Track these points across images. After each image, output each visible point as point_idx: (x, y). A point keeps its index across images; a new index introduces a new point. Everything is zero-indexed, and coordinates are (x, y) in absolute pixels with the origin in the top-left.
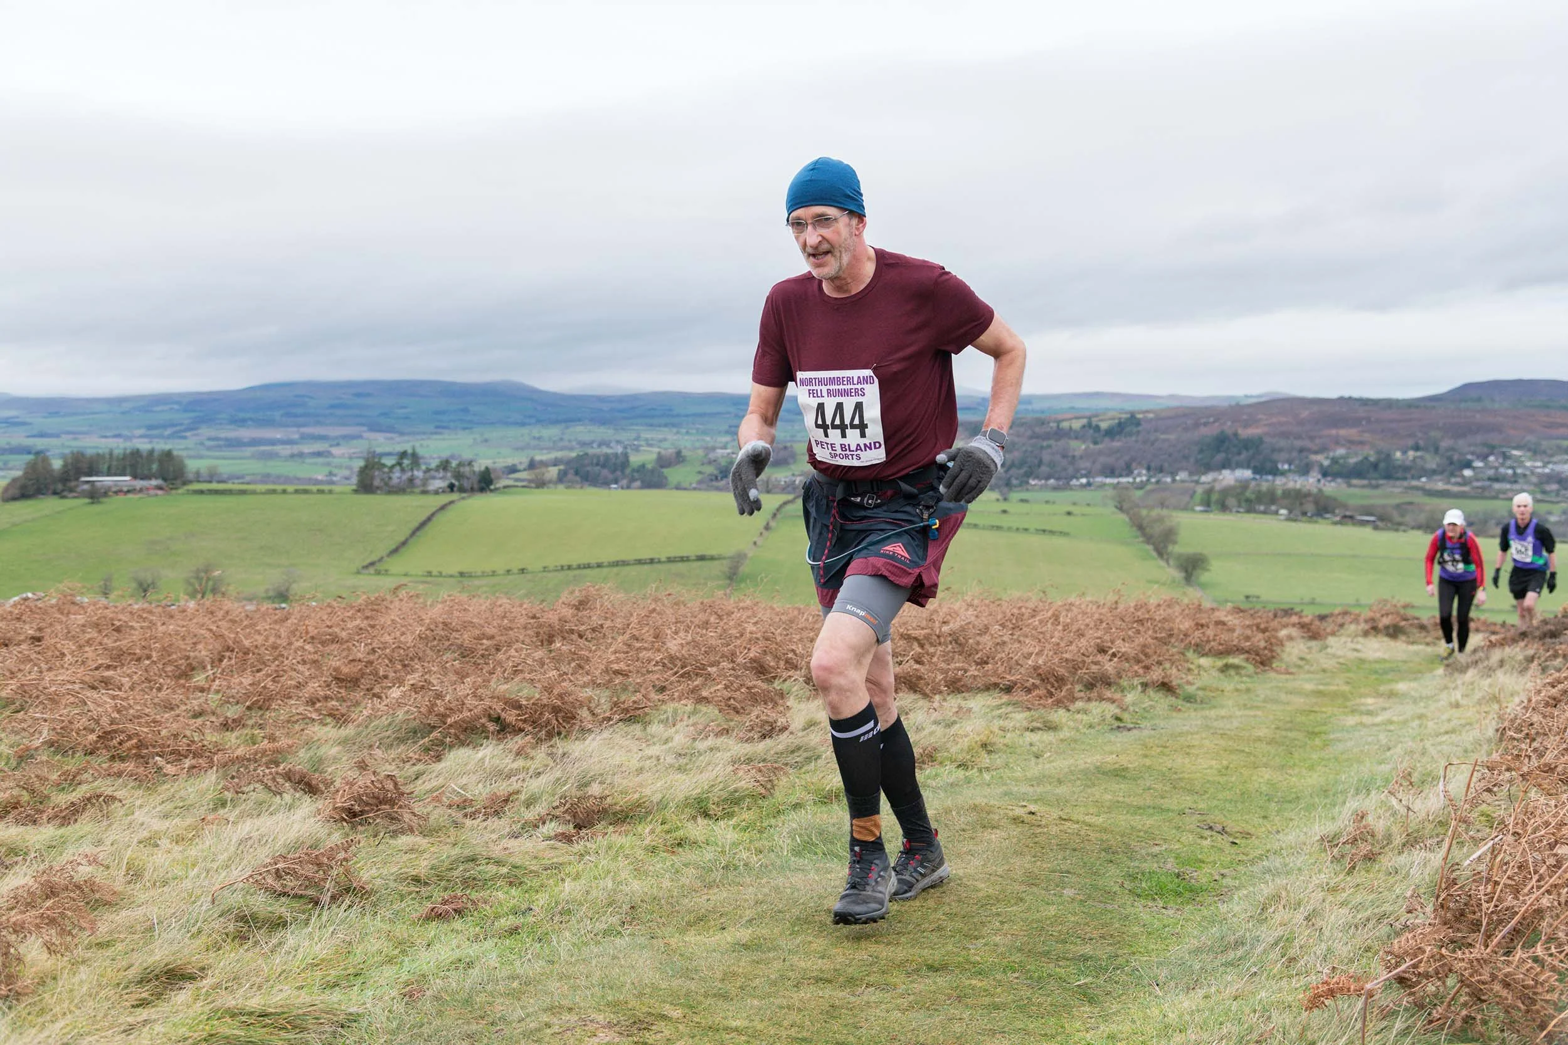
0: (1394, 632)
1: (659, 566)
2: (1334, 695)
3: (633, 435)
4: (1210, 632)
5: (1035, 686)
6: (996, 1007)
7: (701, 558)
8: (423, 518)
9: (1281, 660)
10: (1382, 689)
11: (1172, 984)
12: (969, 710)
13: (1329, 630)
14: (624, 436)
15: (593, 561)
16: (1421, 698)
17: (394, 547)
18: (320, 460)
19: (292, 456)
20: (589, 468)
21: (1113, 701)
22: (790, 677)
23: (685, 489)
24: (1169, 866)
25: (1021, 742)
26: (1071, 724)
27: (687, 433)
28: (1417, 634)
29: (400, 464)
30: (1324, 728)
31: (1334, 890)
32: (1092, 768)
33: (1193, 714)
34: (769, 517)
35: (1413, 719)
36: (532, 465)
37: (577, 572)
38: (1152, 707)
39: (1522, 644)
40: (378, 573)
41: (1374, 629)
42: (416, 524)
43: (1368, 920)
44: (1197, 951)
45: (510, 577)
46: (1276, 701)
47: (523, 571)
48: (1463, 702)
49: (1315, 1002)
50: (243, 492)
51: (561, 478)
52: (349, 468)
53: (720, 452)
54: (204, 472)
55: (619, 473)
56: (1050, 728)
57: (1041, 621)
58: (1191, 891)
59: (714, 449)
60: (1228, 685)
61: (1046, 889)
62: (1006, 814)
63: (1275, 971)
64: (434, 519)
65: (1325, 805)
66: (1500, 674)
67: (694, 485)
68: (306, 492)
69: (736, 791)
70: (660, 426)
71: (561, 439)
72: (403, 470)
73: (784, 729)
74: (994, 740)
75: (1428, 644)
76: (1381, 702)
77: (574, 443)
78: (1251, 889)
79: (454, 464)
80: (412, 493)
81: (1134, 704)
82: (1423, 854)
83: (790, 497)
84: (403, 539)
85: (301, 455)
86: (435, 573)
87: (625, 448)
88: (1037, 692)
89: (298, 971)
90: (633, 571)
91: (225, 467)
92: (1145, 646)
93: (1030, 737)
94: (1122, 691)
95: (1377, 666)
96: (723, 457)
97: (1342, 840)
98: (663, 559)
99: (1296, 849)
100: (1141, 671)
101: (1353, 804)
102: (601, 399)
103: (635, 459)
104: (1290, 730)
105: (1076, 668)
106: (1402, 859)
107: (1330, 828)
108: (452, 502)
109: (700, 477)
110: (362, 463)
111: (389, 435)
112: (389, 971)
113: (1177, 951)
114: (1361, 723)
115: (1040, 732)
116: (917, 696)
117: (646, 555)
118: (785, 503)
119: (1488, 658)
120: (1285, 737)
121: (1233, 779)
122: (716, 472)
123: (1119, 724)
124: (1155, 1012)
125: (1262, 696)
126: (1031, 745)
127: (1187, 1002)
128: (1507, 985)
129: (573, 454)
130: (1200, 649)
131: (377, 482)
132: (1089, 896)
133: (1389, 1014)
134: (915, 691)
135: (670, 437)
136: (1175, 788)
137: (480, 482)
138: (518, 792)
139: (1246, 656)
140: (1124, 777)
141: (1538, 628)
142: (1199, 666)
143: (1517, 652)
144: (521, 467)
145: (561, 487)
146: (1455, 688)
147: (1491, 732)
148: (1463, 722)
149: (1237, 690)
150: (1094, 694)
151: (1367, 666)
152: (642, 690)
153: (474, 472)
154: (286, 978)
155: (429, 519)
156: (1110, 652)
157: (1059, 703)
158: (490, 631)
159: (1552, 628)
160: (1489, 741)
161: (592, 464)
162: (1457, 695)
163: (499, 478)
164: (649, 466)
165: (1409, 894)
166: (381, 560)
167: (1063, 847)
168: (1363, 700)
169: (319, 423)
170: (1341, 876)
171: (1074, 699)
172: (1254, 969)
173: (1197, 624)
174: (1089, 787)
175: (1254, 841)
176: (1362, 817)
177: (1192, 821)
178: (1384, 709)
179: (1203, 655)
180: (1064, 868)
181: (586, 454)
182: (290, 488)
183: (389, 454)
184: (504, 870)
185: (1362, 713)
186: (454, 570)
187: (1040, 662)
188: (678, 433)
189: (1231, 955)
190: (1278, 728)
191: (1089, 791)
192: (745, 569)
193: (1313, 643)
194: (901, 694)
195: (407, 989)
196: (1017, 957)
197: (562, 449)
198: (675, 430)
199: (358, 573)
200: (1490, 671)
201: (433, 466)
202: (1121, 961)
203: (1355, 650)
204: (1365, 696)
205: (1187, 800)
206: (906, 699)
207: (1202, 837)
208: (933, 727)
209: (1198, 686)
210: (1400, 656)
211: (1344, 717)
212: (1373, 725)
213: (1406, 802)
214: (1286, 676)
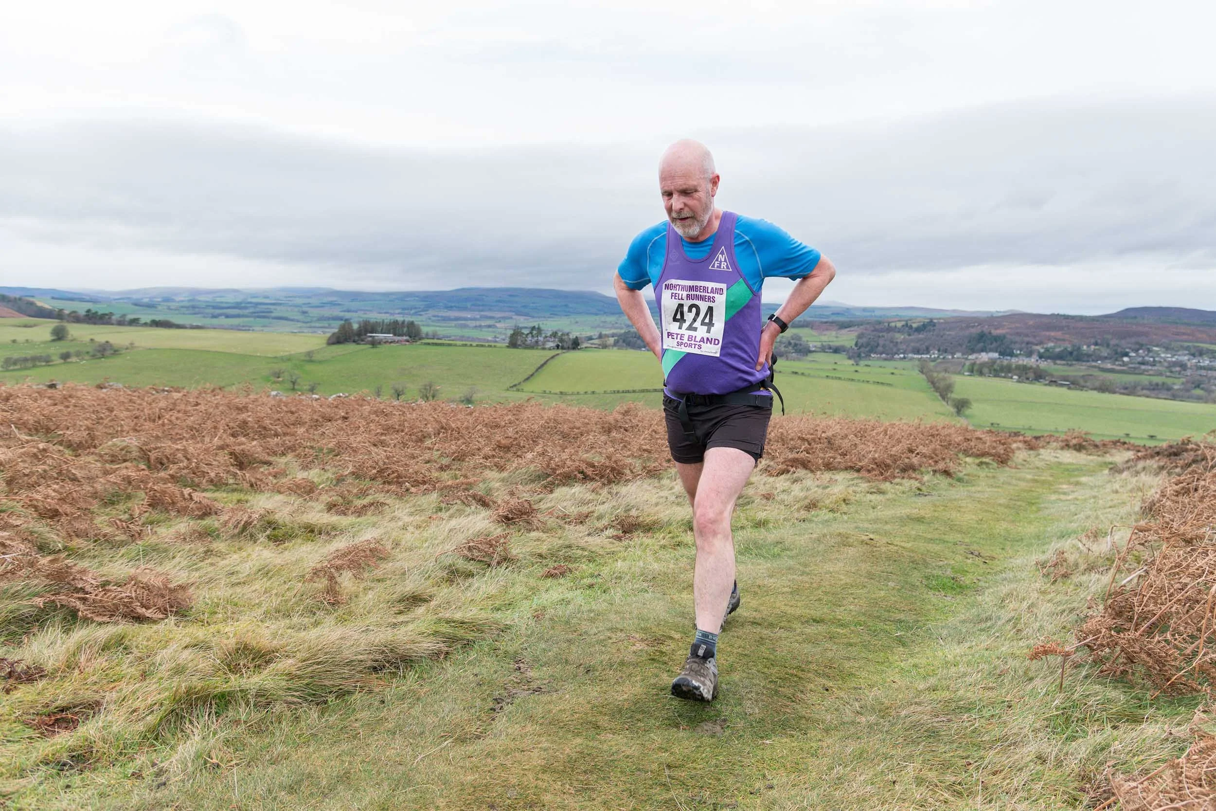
0: (1079, 448)
2: (1043, 482)
4: (972, 444)
5: (873, 469)
6: (851, 645)
8: (542, 362)
9: (1013, 461)
10: (1073, 480)
11: (950, 639)
12: (836, 480)
13: (1041, 445)
15: (631, 389)
16: (1095, 486)
17: (526, 377)
18: (490, 329)
19: (476, 327)
20: (630, 339)
21: (917, 480)
24: (948, 573)
25: (865, 500)
26: (893, 491)
28: (1092, 449)
29: (531, 333)
30: (1038, 501)
31: (1044, 593)
32: (905, 516)
33: (962, 489)
35: (1090, 498)
36: (600, 336)
37: (623, 395)
38: (938, 483)
39: (1157, 458)
40: (518, 390)
41: (1067, 446)
42: (539, 366)
43: (1064, 611)
44: (963, 622)
45: (586, 396)
46: (1009, 484)
47: (593, 392)
48: (1121, 490)
49: (1035, 656)
50: (450, 345)
51: (616, 344)
52: (505, 334)
54: (430, 333)
56: (881, 493)
57: (877, 433)
58: (961, 588)
60: (983, 473)
61: (879, 582)
62: (857, 539)
63: (1009, 636)
64: (548, 363)
65: (1038, 544)
66: (1143, 474)
68: (482, 346)
71: (616, 323)
72: (533, 336)
74: (850, 497)
75: (1099, 456)
76: (1071, 487)
77: (622, 325)
78: (995, 589)
79: (560, 334)
80: (537, 349)
81: (928, 481)
82: (1097, 576)
84: (532, 373)
85: (480, 326)
86: (548, 391)
88: (874, 473)
89: (480, 600)
91: (441, 331)
92: (935, 449)
93: (869, 497)
94: (922, 474)
95: (1069, 467)
97: (1048, 565)
99: (1021, 569)
100: (933, 464)
101: (1055, 545)
104: (1018, 500)
105: (895, 461)
106: (1084, 578)
107: (1042, 558)
108: (558, 354)
110: (512, 332)
111: (526, 318)
112: (526, 603)
113: (953, 620)
114: (1059, 499)
115: (876, 495)
116: (807, 471)
119: (1136, 466)
120: (1015, 504)
121: (985, 526)
123: (919, 492)
124: (940, 654)
125: (1002, 481)
126: (870, 501)
127: (958, 650)
128: (1149, 655)
129: (623, 331)
130: (966, 453)
131: (519, 342)
132: (902, 587)
133: (1077, 666)
134: (806, 469)
136: (951, 529)
137: (573, 344)
138: (593, 512)
139: (992, 457)
140: (923, 522)
142: (966, 462)
143: (1153, 463)
144: (595, 337)
145: (615, 348)
146: (1116, 482)
147: (1137, 509)
148: (1120, 501)
149: (987, 477)
150: (906, 475)
151: (1063, 466)
153: (570, 339)
154: (474, 604)
155: (545, 363)
156: (916, 452)
157: (886, 479)
158: (578, 424)
160: (1136, 513)
161: (631, 337)
162: (1117, 486)
163: (583, 342)
165: (1089, 598)
166: (520, 384)
167: (888, 559)
168: (1060, 486)
169: (490, 310)
170: (1048, 585)
171: (895, 477)
172: (997, 634)
173: (965, 439)
174: (903, 526)
175: (996, 561)
176: (1061, 553)
177: (961, 549)
178: (1073, 492)
179: (968, 456)
180: (889, 570)
182: (474, 344)
183: (526, 328)
184: (586, 553)
185: (1059, 493)
186: (558, 391)
187: (876, 456)
189: (983, 626)
190: (1011, 499)
191: (903, 528)
193: (1032, 452)
194: (799, 470)
195: (536, 613)
196: (863, 618)
197: (616, 328)
199: (508, 390)
200: (1137, 473)
201: (549, 335)
202: (920, 624)
203: (1056, 457)
204: (1062, 483)
205: (958, 537)
206: (801, 472)
207: (967, 558)
208: (816, 489)
209: (964, 473)
210: (1082, 462)
211: (1049, 495)
212: (1066, 500)
213: (1088, 546)
214: (1016, 470)
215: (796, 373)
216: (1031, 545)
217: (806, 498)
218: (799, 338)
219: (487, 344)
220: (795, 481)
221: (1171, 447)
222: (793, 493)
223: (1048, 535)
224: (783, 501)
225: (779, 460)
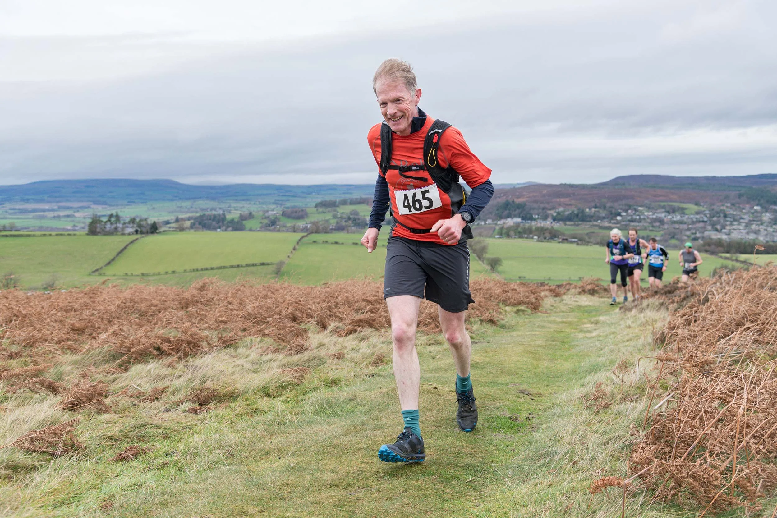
0: (593, 292)
1: (242, 268)
2: (570, 323)
3: (228, 205)
4: (510, 295)
5: (430, 323)
6: (427, 496)
7: (263, 264)
8: (123, 247)
9: (543, 307)
10: (593, 319)
11: (515, 478)
13: (562, 292)
14: (223, 206)
15: (208, 266)
16: (612, 324)
17: (107, 261)
18: (69, 219)
19: (54, 217)
20: (206, 221)
22: (309, 322)
23: (254, 231)
24: (505, 413)
25: (425, 351)
27: (255, 204)
28: (603, 293)
29: (109, 220)
30: (568, 340)
31: (590, 424)
33: (506, 334)
34: (296, 243)
35: (610, 335)
36: (177, 220)
37: (201, 272)
38: (485, 331)
39: (657, 297)
40: (100, 275)
41: (583, 291)
42: (119, 250)
43: (610, 440)
44: (525, 459)
45: (168, 275)
46: (543, 327)
47: (174, 272)
48: (631, 325)
49: (597, 489)
50: (29, 236)
51: (192, 227)
52: (84, 223)
53: (270, 213)
54: (8, 225)
55: (221, 224)
56: (438, 344)
58: (517, 426)
59: (267, 211)
60: (521, 319)
61: (445, 428)
63: (567, 469)
64: (128, 248)
65: (576, 379)
66: (647, 311)
67: (258, 229)
68: (61, 235)
69: (284, 382)
70: (241, 200)
71: (192, 207)
72: (111, 224)
73: (307, 349)
76: (593, 326)
77: (198, 210)
78: (548, 425)
79: (138, 220)
80: (117, 235)
81: (477, 330)
82: (632, 404)
83: (305, 234)
84: (112, 257)
85: (59, 217)
86: (129, 274)
87: (224, 211)
88: (431, 326)
89: (40, 496)
90: (229, 271)
91: (19, 222)
92: (480, 302)
93: (429, 348)
94: (471, 324)
95: (587, 309)
96: (272, 215)
97: (590, 398)
98: (244, 265)
99: (567, 403)
100: (480, 314)
101: (591, 379)
102: (212, 187)
104: (553, 341)
106: (622, 407)
107: (584, 390)
108: (137, 239)
109: (260, 225)
110: (90, 220)
111: (103, 206)
112: (94, 493)
113: (515, 460)
114: (586, 337)
115: (434, 346)
116: (372, 330)
117: (235, 263)
118: (303, 237)
119: (641, 304)
120: (550, 345)
122: (269, 223)
124: (508, 495)
125: (538, 325)
126: (430, 352)
127: (525, 489)
128: (694, 478)
129: (198, 215)
130: (505, 302)
131: (98, 230)
133: (634, 495)
134: (372, 327)
135: (245, 206)
136: (502, 372)
137: (151, 229)
138: (168, 387)
139: (526, 305)
141: (662, 289)
142: (506, 311)
143: (655, 301)
144: (172, 221)
145: (192, 231)
146: (628, 318)
147: (650, 340)
148: (634, 335)
149: (525, 322)
151: (582, 309)
152: (234, 331)
153: (148, 224)
154: (33, 501)
155: (126, 247)
158: (155, 302)
159: (669, 289)
160: (650, 344)
161: (207, 219)
162: (629, 322)
163: (160, 227)
165: (631, 426)
166: (101, 268)
168: (585, 326)
169: (68, 201)
170: (592, 416)
172: (556, 469)
173: (503, 291)
175: (543, 398)
176: (600, 386)
177: (513, 389)
178: (595, 329)
179: (507, 306)
181: (204, 215)
183: (105, 216)
184: (161, 430)
185: (585, 332)
186: (139, 272)
187: (432, 311)
188: (250, 204)
189: (543, 461)
190: (547, 340)
192: (284, 269)
193: (557, 299)
194: (365, 329)
195: (104, 504)
196: (434, 467)
197: (192, 212)
198: (248, 202)
199: (90, 275)
200: (643, 310)
201: (127, 220)
202: (487, 466)
203: (576, 301)
204: (585, 323)
205: (508, 379)
206: (367, 331)
207: (519, 397)
208: (382, 345)
209: (506, 320)
210: (597, 304)
211: (577, 334)
212: (592, 337)
213: (621, 377)
214: (547, 315)
215: (356, 244)
216: (569, 380)
217: (373, 354)
218: (356, 213)
219: (66, 233)
220: (362, 339)
221: (666, 286)
222: (361, 351)
223: (582, 369)
224: (352, 359)
225: (347, 321)
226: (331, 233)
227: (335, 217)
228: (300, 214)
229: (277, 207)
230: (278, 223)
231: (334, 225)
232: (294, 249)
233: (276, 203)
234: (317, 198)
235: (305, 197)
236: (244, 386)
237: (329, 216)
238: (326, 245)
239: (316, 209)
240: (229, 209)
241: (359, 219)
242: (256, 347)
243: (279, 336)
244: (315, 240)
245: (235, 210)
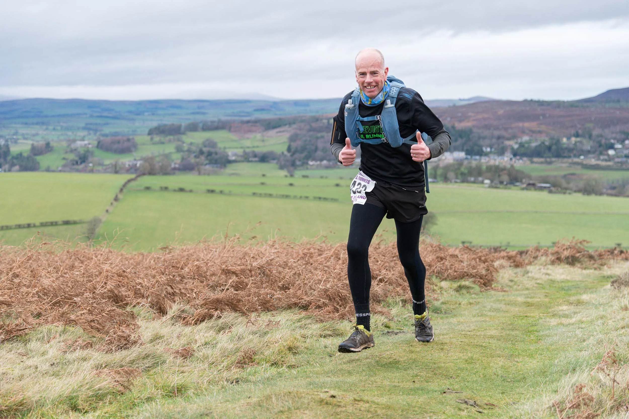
0: (572, 261)
1: (34, 230)
2: (538, 306)
3: (13, 131)
4: (447, 263)
5: (325, 304)
7: (67, 223)
9: (497, 282)
10: (572, 299)
12: (278, 323)
13: (526, 261)
14: (5, 132)
16: (600, 305)
21: (382, 313)
22: (138, 303)
23: (53, 171)
25: (318, 346)
27: (54, 129)
28: (587, 261)
30: (535, 328)
34: (118, 190)
35: (597, 319)
41: (558, 260)
46: (498, 310)
53: (79, 143)
56: (338, 335)
57: (326, 258)
59: (74, 141)
60: (464, 299)
62: (314, 399)
65: (545, 383)
67: (60, 168)
69: (99, 389)
70: (33, 124)
73: (135, 342)
74: (298, 344)
75: (595, 269)
76: (573, 308)
81: (397, 316)
83: (133, 176)
87: (7, 141)
88: (327, 308)
90: (15, 233)
93: (324, 341)
94: (389, 306)
95: (563, 284)
96: (81, 147)
98: (38, 224)
101: (568, 380)
103: (15, 149)
104: (513, 330)
107: (557, 398)
109: (63, 162)
114: (562, 324)
115: (331, 338)
116: (237, 314)
117: (23, 221)
118: (129, 181)
120: (509, 335)
121: (477, 366)
122: (77, 158)
123: (388, 330)
125: (489, 307)
126: (326, 347)
134: (236, 311)
135: (40, 132)
136: (435, 374)
139: (473, 279)
140: (398, 368)
142: (441, 288)
146: (624, 296)
149: (471, 304)
151: (557, 285)
152: (23, 316)
156: (378, 279)
162: (625, 302)
164: (25, 155)
168: (561, 308)
173: (437, 257)
174: (372, 376)
175: (497, 410)
176: (581, 389)
177: (451, 398)
178: (575, 313)
179: (443, 280)
185: (560, 317)
188: (47, 129)
190: (503, 329)
191: (372, 379)
192: (100, 230)
193: (518, 270)
194: (225, 314)
198: (44, 127)
203: (547, 274)
204: (561, 305)
205: (444, 384)
206: (229, 317)
207: (460, 409)
208: (251, 336)
209: (441, 301)
210: (578, 278)
211: (548, 319)
212: (569, 324)
213: (612, 376)
214: (503, 293)
215: (212, 191)
216: (537, 384)
217: (238, 350)
218: (213, 144)
220: (221, 329)
222: (219, 346)
223: (555, 369)
224: (206, 357)
225: (198, 302)
226: (174, 174)
227: (179, 149)
228: (126, 144)
229: (90, 134)
230: (90, 159)
231: (179, 161)
232: (116, 199)
233: (86, 128)
234: (152, 120)
235: (133, 120)
236: (39, 395)
237: (170, 149)
238: (165, 194)
239: (149, 138)
240: (15, 137)
241: (216, 153)
242: (57, 340)
243: (93, 324)
244: (148, 185)
245: (25, 139)
